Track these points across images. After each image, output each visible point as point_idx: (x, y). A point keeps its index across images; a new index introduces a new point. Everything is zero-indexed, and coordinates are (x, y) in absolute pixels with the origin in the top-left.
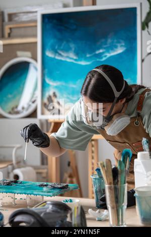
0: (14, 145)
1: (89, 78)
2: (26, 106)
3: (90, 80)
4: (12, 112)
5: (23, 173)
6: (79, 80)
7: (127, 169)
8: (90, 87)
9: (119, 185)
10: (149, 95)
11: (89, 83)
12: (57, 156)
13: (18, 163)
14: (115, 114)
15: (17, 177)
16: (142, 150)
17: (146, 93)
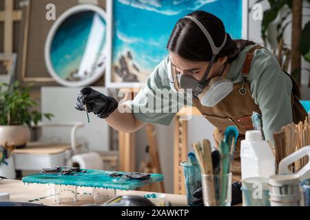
0: (73, 123)
1: (178, 27)
2: (89, 70)
3: (180, 30)
4: (71, 78)
5: (85, 160)
6: (163, 36)
7: (232, 153)
8: (179, 40)
9: (221, 175)
10: (260, 54)
11: (178, 35)
12: (131, 132)
13: (79, 147)
14: (213, 77)
15: (76, 165)
16: (252, 128)
17: (256, 51)
